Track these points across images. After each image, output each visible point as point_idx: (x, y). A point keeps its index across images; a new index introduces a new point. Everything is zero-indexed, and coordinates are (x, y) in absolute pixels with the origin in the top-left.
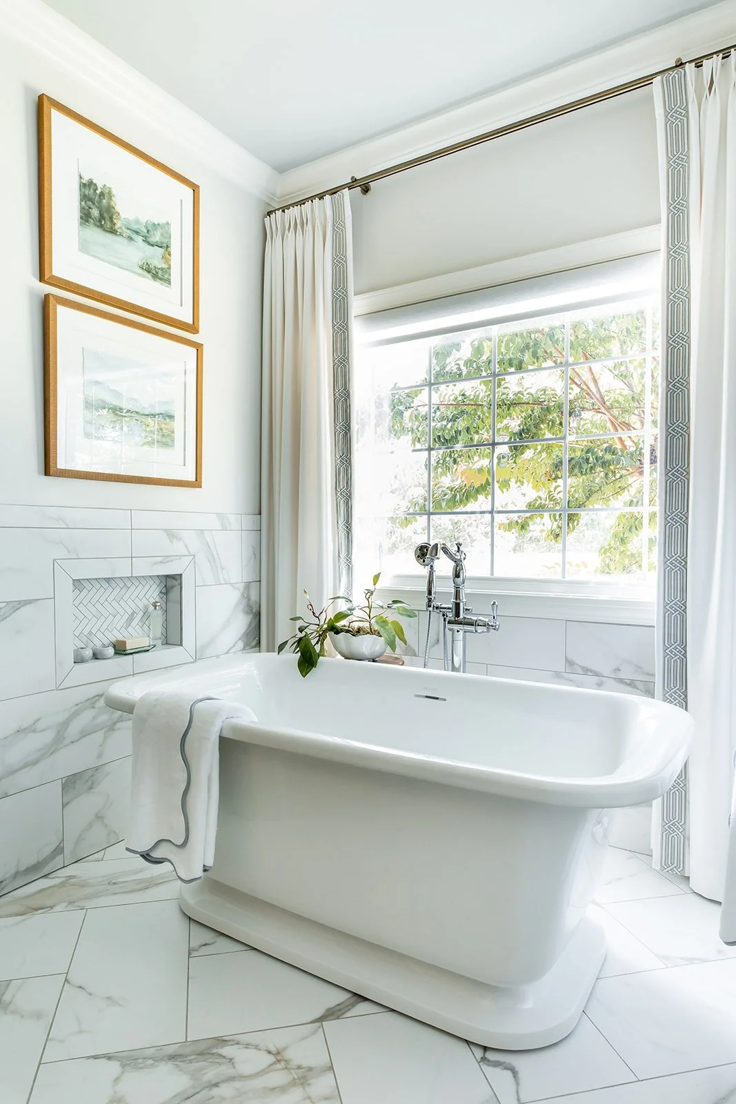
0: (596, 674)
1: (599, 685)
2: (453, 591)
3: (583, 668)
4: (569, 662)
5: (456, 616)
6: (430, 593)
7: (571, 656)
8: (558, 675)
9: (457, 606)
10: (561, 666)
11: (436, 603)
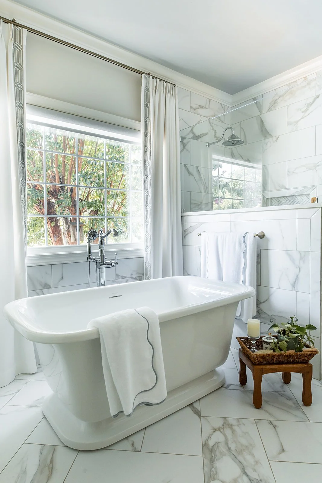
0: (126, 277)
1: (127, 281)
2: (100, 251)
3: (121, 276)
4: (117, 275)
5: (101, 262)
6: (90, 253)
7: (117, 273)
8: (114, 282)
9: (102, 257)
10: (114, 277)
11: (93, 257)
